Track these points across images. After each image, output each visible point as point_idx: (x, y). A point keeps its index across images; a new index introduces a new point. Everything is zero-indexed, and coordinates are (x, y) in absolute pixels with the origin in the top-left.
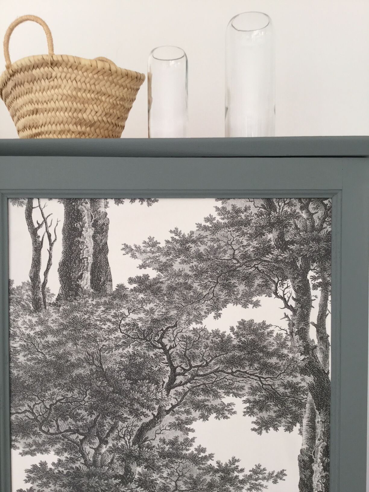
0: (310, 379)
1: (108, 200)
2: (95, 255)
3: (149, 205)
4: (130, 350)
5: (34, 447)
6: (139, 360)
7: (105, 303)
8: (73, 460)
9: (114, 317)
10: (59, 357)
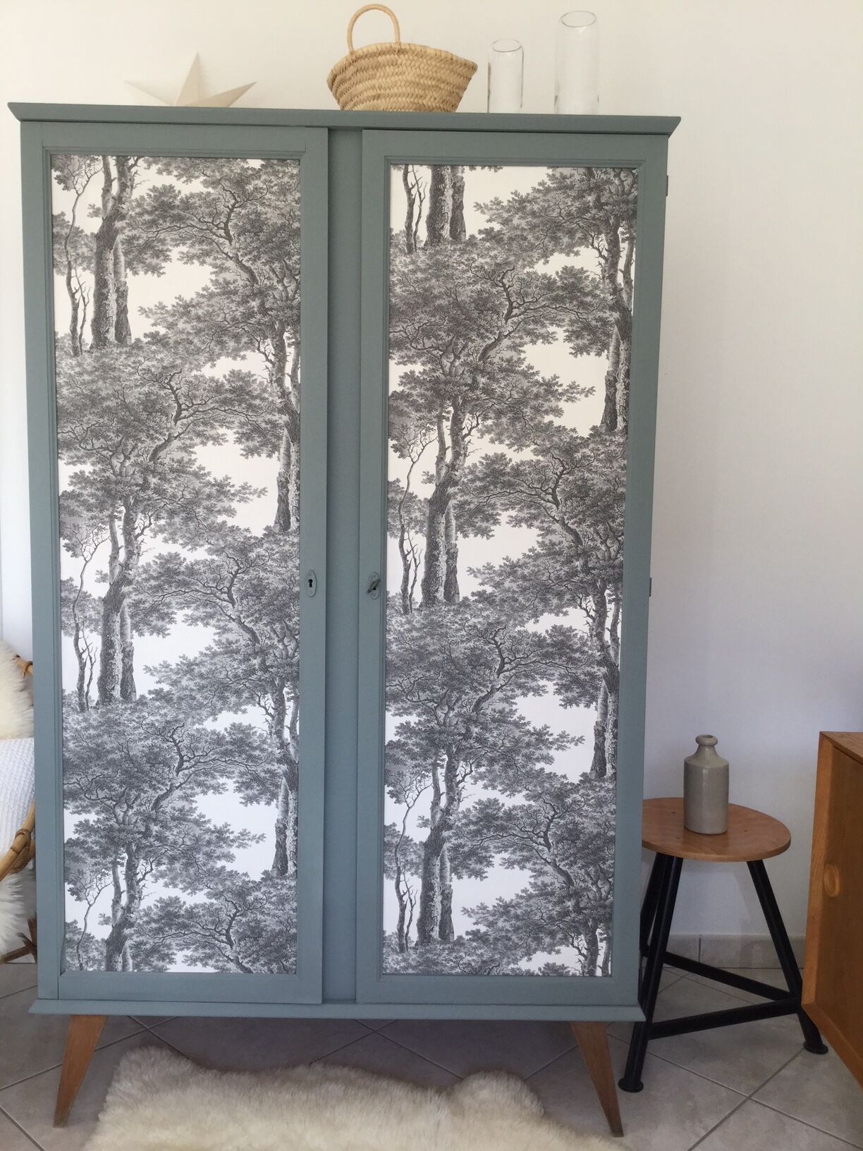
0: (616, 315)
1: (465, 167)
2: (454, 211)
3: (495, 171)
4: (478, 287)
5: (406, 359)
6: (485, 295)
7: (460, 250)
8: (434, 370)
9: (466, 260)
10: (425, 290)
